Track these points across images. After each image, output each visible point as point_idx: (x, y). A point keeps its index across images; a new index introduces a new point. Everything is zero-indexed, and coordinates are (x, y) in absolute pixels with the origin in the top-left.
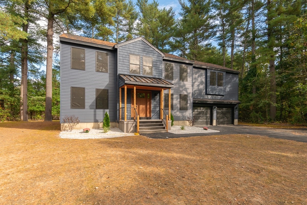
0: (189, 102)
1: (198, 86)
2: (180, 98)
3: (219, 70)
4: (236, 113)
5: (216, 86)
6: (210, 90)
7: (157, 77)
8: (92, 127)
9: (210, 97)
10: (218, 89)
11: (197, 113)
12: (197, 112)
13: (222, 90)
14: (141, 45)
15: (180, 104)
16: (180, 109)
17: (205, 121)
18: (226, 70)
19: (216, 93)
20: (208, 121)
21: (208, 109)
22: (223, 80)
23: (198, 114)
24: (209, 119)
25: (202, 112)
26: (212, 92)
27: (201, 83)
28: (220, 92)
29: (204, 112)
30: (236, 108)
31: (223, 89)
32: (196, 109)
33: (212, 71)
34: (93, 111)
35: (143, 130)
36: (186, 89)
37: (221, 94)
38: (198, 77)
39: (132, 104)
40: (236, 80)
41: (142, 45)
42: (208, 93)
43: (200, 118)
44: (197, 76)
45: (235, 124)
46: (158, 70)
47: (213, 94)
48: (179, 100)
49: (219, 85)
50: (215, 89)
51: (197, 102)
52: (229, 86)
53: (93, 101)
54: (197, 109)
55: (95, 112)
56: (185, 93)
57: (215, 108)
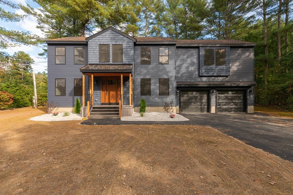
0: (171, 87)
1: (188, 68)
2: (160, 83)
3: (218, 45)
4: (251, 97)
5: (213, 66)
6: (204, 71)
7: (127, 63)
8: (71, 111)
9: (204, 79)
10: (217, 69)
11: (187, 98)
12: (188, 96)
13: (223, 70)
14: (110, 34)
15: (159, 89)
16: (159, 94)
17: (200, 107)
18: (230, 44)
19: (213, 74)
20: (204, 108)
21: (203, 94)
22: (225, 57)
23: (189, 99)
24: (205, 105)
25: (194, 96)
26: (208, 74)
27: (192, 64)
28: (221, 73)
29: (197, 97)
30: (250, 91)
31: (225, 69)
32: (185, 94)
33: (207, 49)
34: (72, 97)
35: (96, 115)
36: (167, 73)
37: (221, 75)
38: (187, 57)
39: (101, 91)
40: (249, 55)
41: (112, 35)
42: (201, 75)
43: (193, 103)
44: (185, 56)
45: (248, 112)
46: (128, 56)
47: (209, 75)
48: (158, 85)
49: (218, 64)
50: (212, 70)
51: (183, 86)
52: (237, 64)
53: (72, 89)
54: (187, 94)
55: (73, 98)
56: (166, 77)
57: (213, 92)
